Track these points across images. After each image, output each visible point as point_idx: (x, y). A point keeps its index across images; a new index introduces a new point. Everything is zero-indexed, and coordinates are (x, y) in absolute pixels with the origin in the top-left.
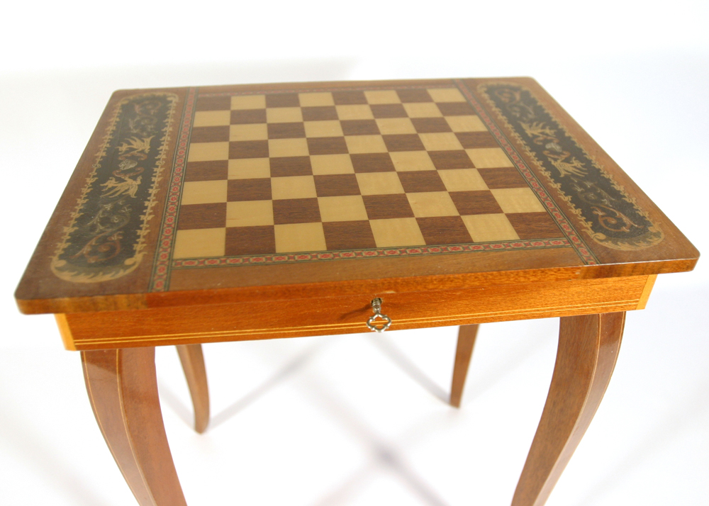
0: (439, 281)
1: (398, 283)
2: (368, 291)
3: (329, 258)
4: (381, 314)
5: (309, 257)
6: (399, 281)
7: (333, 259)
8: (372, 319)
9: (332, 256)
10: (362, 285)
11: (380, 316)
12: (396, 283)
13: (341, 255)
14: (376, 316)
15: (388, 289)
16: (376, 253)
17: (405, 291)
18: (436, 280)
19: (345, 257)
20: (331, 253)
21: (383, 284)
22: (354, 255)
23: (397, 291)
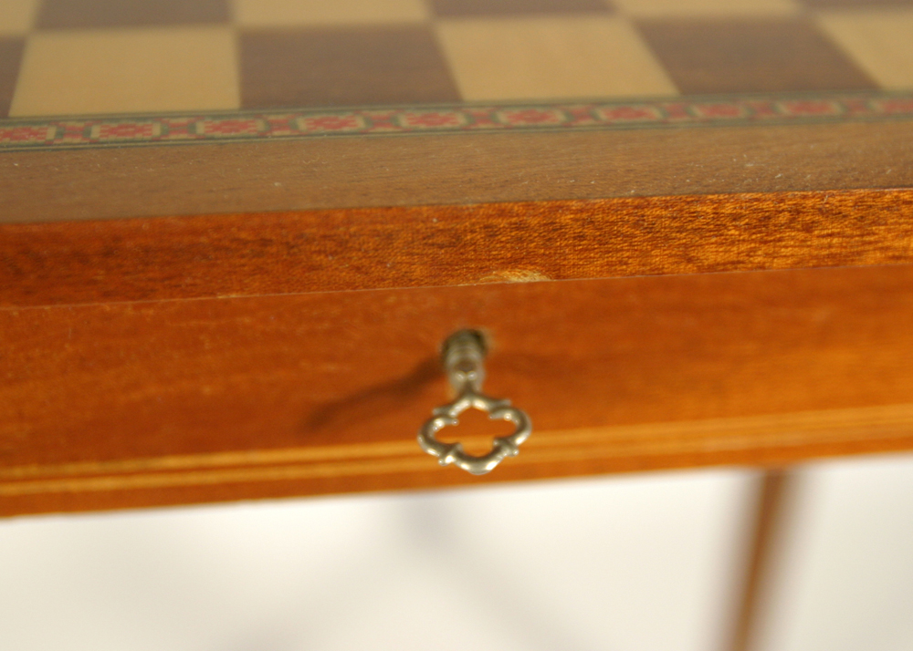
0: (749, 227)
1: (559, 229)
2: (418, 271)
3: (244, 132)
4: (483, 396)
5: (156, 130)
6: (566, 218)
7: (262, 135)
8: (444, 416)
9: (260, 126)
10: (389, 237)
11: (480, 405)
12: (553, 230)
13: (302, 124)
14: (463, 405)
15: (513, 263)
16: (461, 120)
17: (594, 271)
18: (736, 217)
19: (321, 129)
20: (259, 116)
21: (491, 232)
22: (360, 123)
23: (555, 270)
